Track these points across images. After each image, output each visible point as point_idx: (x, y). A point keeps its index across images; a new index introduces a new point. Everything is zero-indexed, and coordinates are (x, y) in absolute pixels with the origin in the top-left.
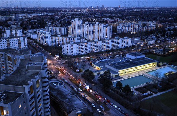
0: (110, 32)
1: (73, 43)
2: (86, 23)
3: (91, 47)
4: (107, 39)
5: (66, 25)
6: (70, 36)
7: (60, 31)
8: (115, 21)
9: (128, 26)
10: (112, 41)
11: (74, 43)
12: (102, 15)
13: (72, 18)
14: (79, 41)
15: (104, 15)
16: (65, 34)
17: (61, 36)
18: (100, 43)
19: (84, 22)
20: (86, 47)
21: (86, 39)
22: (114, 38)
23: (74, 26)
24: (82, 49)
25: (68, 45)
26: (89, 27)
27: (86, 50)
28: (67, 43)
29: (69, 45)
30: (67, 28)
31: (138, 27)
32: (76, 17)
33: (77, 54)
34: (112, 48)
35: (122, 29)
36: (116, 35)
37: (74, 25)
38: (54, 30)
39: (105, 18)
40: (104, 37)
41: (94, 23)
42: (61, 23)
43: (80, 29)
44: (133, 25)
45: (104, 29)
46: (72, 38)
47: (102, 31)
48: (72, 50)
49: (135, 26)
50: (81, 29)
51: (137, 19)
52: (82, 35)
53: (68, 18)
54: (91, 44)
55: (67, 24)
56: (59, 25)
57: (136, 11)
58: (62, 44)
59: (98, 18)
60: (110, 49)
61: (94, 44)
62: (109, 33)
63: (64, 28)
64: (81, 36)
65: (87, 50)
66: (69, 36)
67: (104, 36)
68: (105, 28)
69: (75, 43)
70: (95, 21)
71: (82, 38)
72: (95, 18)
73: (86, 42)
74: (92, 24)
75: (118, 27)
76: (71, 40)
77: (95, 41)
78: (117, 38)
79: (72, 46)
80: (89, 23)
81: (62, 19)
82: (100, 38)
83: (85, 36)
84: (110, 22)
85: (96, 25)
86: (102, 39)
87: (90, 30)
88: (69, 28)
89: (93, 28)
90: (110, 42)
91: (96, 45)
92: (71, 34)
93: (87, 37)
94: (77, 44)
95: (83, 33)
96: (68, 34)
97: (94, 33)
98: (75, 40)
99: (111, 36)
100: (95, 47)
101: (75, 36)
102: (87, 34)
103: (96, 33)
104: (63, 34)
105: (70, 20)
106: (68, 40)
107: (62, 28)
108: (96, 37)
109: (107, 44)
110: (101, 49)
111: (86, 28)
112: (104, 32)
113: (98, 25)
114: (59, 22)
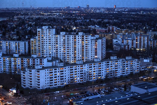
0: (102, 48)
1: (39, 67)
2: (61, 33)
3: (71, 75)
4: (98, 61)
5: (27, 37)
6: (35, 56)
7: (17, 48)
8: (109, 30)
9: (131, 39)
11: (41, 68)
12: (88, 21)
13: (36, 25)
14: (50, 64)
15: (90, 21)
16: (25, 52)
17: (20, 56)
18: (86, 68)
19: (57, 33)
21: (61, 62)
22: (110, 58)
24: (55, 77)
25: (31, 71)
26: (66, 41)
27: (62, 80)
28: (29, 67)
29: (33, 71)
30: (29, 43)
31: (148, 41)
32: (44, 23)
33: (47, 87)
34: (107, 76)
35: (122, 44)
36: (113, 53)
38: (7, 47)
39: (92, 26)
40: (93, 58)
42: (18, 34)
44: (139, 37)
45: (93, 44)
46: (39, 59)
47: (89, 48)
48: (39, 80)
49: (143, 39)
50: (53, 45)
51: (145, 28)
52: (55, 54)
53: (31, 25)
54: (71, 70)
55: (29, 36)
56: (15, 37)
57: (142, 15)
58: (22, 70)
59: (81, 25)
60: (103, 77)
61: (75, 69)
62: (101, 51)
63: (24, 42)
64: (54, 56)
65: (64, 80)
66: (32, 55)
67: (93, 56)
68: (93, 42)
69: (44, 68)
70: (75, 31)
71: (55, 59)
72: (76, 25)
73: (63, 65)
74: (71, 36)
75: (115, 41)
76: (36, 63)
77: (77, 65)
78: (115, 59)
79: (39, 73)
80: (66, 34)
81: (20, 27)
82: (85, 59)
83: (60, 56)
84: (100, 32)
85: (78, 36)
86: (89, 61)
87: (69, 46)
88: (32, 42)
89: (73, 42)
90: (103, 66)
91: (79, 71)
92: (36, 53)
93: (64, 58)
94: (48, 69)
95: (57, 51)
96: (31, 52)
97: (74, 50)
98: (42, 62)
99: (105, 56)
100: (78, 75)
101: (43, 56)
102: (62, 52)
103: (79, 51)
104: (22, 53)
105: (34, 30)
106: (32, 62)
107: (20, 42)
108: (79, 58)
109: (98, 68)
110: (88, 77)
111: (61, 42)
112: (92, 49)
113: (82, 37)
114: (16, 32)
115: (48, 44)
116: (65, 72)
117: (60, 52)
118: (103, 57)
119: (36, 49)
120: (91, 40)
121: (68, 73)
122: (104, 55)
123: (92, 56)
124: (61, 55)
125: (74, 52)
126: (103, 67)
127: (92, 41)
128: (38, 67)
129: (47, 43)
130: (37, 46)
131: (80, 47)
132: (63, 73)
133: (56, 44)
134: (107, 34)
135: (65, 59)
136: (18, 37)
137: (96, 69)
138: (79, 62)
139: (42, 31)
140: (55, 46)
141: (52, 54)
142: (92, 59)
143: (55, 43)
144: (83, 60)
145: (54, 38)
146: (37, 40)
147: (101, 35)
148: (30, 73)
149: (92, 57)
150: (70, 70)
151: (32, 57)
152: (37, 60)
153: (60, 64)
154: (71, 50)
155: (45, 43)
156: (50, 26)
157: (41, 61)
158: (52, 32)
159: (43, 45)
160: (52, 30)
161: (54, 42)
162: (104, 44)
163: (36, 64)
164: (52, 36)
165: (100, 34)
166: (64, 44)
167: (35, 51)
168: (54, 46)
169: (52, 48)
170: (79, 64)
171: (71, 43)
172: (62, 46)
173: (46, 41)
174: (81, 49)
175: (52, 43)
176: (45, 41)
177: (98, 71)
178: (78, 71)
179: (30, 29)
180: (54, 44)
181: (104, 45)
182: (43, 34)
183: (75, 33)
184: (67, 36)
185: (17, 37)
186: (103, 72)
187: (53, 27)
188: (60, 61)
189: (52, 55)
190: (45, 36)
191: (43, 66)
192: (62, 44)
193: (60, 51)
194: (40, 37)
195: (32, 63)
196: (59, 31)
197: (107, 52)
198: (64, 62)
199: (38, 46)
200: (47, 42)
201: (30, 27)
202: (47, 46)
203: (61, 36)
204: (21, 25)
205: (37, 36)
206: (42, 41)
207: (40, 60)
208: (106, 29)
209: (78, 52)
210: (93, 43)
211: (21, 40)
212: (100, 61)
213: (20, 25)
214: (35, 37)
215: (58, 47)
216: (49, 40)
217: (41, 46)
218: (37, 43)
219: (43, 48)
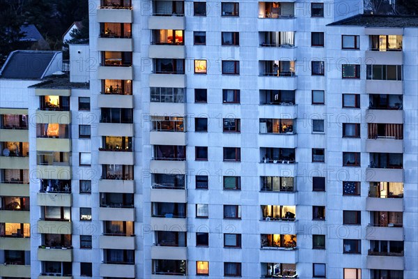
115: (252, 168)
119: (62, 242)
129: (232, 154)
130: (85, 201)
133: (381, 161)
140: (354, 203)
143: (354, 145)
145: (350, 72)
146: (84, 106)
155: (202, 153)
159: (177, 182)
161: (351, 130)
164: (317, 39)
168: (351, 189)
169: (318, 228)
173: (215, 111)
175: (318, 154)
176: (215, 125)
180: (351, 159)
182: (177, 7)
190: (213, 39)
194: (126, 59)
199: (107, 200)
200: (232, 126)
202: (232, 198)
205: (82, 37)
206: (166, 125)
214: (58, 56)
215: (400, 215)
216: (270, 97)
217: (147, 195)
218: (81, 145)
219: (170, 224)
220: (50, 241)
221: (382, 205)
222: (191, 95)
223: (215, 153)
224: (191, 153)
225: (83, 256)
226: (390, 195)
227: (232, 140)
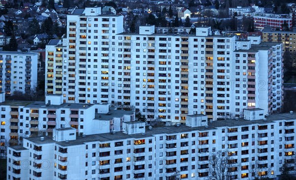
0: (271, 78)
1: (67, 136)
2: (142, 29)
3: (169, 162)
4: (258, 117)
5: (36, 40)
6: (55, 100)
7: (3, 73)
10: (283, 127)
11: (74, 138)
13: (67, 4)
14: (104, 127)
16: (28, 88)
18: (218, 139)
19: (132, 28)
20: (142, 158)
21: (140, 118)
23: (78, 45)
24: (117, 169)
26: (157, 54)
28: (35, 136)
29: (47, 147)
30: (42, 58)
34: (285, 169)
37: (78, 40)
39: (243, 6)
40: (241, 107)
41: (184, 33)
42: (9, 30)
43: (110, 64)
45: (241, 64)
46: (68, 111)
47: (230, 75)
50: (117, 65)
52: (122, 94)
53: (51, 5)
54: (169, 146)
55: (45, 36)
58: (11, 145)
59: (208, 4)
60: (275, 172)
61: (183, 144)
62: (266, 87)
63: (24, 57)
64: (116, 100)
65: (147, 178)
66: (48, 98)
67: (241, 101)
68: (241, 58)
69: (81, 139)
70: (188, 23)
71: (121, 108)
72: (191, 6)
73: (143, 131)
74: (173, 38)
76: (59, 123)
77: (190, 129)
79: (64, 155)
80: (156, 33)
81: (16, 7)
82: (215, 111)
83: (137, 100)
84: (267, 27)
85: (195, 40)
86: (229, 117)
87: (164, 69)
88: (51, 57)
89: (177, 58)
90: (272, 134)
91: (197, 150)
92: (60, 90)
93: (150, 108)
94: (94, 143)
95: (128, 86)
96: (46, 87)
97: (183, 82)
98: (79, 120)
99: (280, 101)
100: (194, 163)
101: (84, 101)
102: (145, 89)
103: (196, 85)
104: (18, 89)
105: (61, 18)
106: (45, 119)
107: (12, 56)
108: (196, 107)
109: (256, 143)
110: (223, 171)
111: (141, 56)
112: (238, 80)
113: (208, 40)
114: (4, 24)
115: (100, 63)
116: (151, 153)
117: (138, 89)
118: (274, 106)
119: (60, 78)
120: (236, 51)
121: (158, 154)
122: (278, 98)
123: (238, 101)
124: (141, 98)
125: (182, 88)
126: (272, 138)
127: (238, 55)
128: (62, 135)
129: (95, 61)
130: (65, 70)
131: (199, 74)
132: (142, 154)
133: (126, 62)
134: (289, 33)
135: (152, 111)
136: (8, 40)
137: (250, 144)
138: (196, 120)
139: (83, 22)
140: (120, 71)
141: (112, 93)
142: (238, 113)
143: (120, 59)
144: (211, 113)
145: (120, 44)
146: (65, 51)
147: (270, 37)
148: (35, 156)
149: (238, 104)
150: (165, 146)
151: (47, 102)
152: (63, 112)
153: (133, 127)
154: (173, 81)
155: (89, 60)
156: (112, 8)
157: (74, 116)
158: (114, 26)
159: (84, 66)
160: (114, 20)
161: (120, 56)
162: (278, 64)
163: (58, 127)
164: (114, 37)
165: (267, 34)
166: (150, 62)
167: (57, 84)
168: (120, 68)
169: (113, 76)
170: (195, 129)
171: (174, 61)
172: (144, 69)
174: (203, 80)
175: (113, 60)
176: (92, 55)
177: (256, 151)
178: (193, 151)
179: (47, 16)
180: (120, 62)
181: (277, 67)
182: (85, 31)
183: (188, 30)
184: (161, 39)
185: (6, 41)
186: (272, 154)
187: (121, 10)
188: (136, 116)
189: (113, 96)
190: (92, 37)
191: (80, 131)
192: (144, 62)
193: (138, 86)
194: (74, 41)
195: (45, 123)
196: (139, 22)
197: (286, 89)
198: (149, 120)
199: (70, 70)
200: (96, 55)
201: (47, 11)
202: (95, 69)
203: (142, 38)
204: (22, 4)
205: (65, 37)
206: (82, 55)
207: (73, 112)
208: (285, 17)
209: (196, 88)
210: (241, 61)
211: (19, 51)
212: (263, 117)
213: (19, 4)
214: (60, 41)
215: (130, 73)
216: (104, 49)
217: (78, 69)
218: (65, 59)
219: (82, 75)
220: (57, 78)
221: (126, 71)
222: (87, 49)
223: (92, 60)
224: (87, 60)
225: (64, 81)
226: (128, 69)
227: (96, 58)
